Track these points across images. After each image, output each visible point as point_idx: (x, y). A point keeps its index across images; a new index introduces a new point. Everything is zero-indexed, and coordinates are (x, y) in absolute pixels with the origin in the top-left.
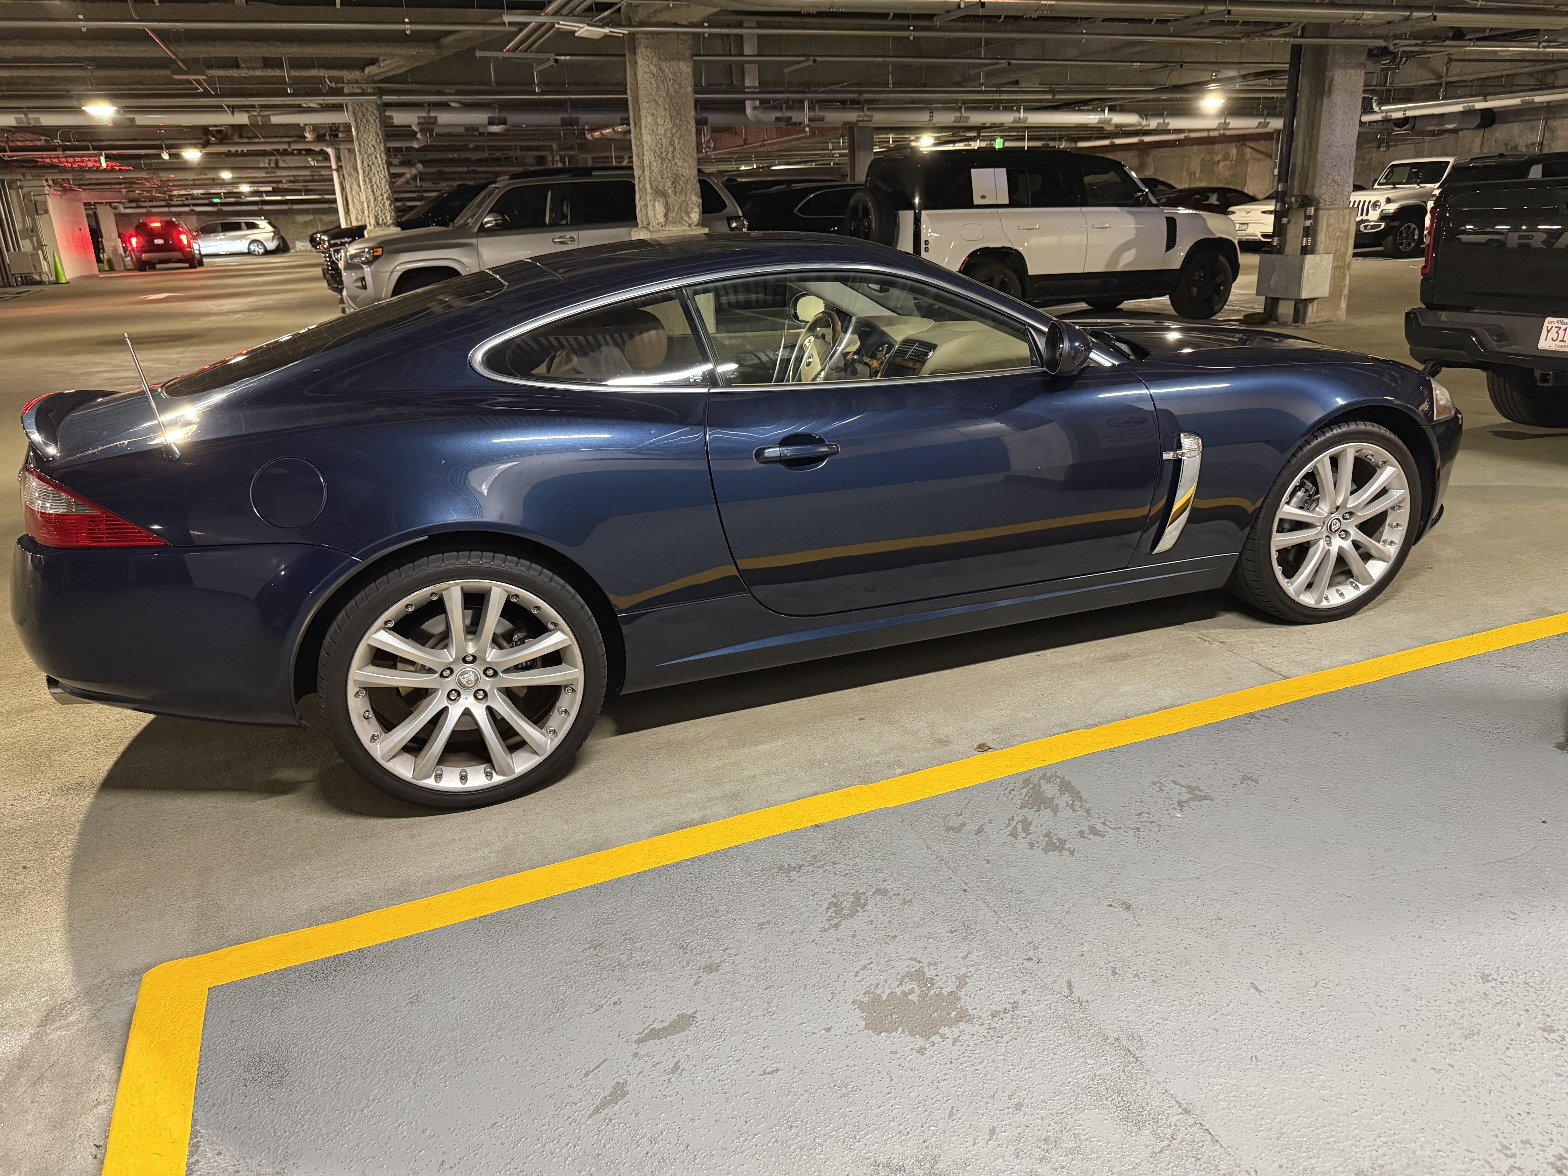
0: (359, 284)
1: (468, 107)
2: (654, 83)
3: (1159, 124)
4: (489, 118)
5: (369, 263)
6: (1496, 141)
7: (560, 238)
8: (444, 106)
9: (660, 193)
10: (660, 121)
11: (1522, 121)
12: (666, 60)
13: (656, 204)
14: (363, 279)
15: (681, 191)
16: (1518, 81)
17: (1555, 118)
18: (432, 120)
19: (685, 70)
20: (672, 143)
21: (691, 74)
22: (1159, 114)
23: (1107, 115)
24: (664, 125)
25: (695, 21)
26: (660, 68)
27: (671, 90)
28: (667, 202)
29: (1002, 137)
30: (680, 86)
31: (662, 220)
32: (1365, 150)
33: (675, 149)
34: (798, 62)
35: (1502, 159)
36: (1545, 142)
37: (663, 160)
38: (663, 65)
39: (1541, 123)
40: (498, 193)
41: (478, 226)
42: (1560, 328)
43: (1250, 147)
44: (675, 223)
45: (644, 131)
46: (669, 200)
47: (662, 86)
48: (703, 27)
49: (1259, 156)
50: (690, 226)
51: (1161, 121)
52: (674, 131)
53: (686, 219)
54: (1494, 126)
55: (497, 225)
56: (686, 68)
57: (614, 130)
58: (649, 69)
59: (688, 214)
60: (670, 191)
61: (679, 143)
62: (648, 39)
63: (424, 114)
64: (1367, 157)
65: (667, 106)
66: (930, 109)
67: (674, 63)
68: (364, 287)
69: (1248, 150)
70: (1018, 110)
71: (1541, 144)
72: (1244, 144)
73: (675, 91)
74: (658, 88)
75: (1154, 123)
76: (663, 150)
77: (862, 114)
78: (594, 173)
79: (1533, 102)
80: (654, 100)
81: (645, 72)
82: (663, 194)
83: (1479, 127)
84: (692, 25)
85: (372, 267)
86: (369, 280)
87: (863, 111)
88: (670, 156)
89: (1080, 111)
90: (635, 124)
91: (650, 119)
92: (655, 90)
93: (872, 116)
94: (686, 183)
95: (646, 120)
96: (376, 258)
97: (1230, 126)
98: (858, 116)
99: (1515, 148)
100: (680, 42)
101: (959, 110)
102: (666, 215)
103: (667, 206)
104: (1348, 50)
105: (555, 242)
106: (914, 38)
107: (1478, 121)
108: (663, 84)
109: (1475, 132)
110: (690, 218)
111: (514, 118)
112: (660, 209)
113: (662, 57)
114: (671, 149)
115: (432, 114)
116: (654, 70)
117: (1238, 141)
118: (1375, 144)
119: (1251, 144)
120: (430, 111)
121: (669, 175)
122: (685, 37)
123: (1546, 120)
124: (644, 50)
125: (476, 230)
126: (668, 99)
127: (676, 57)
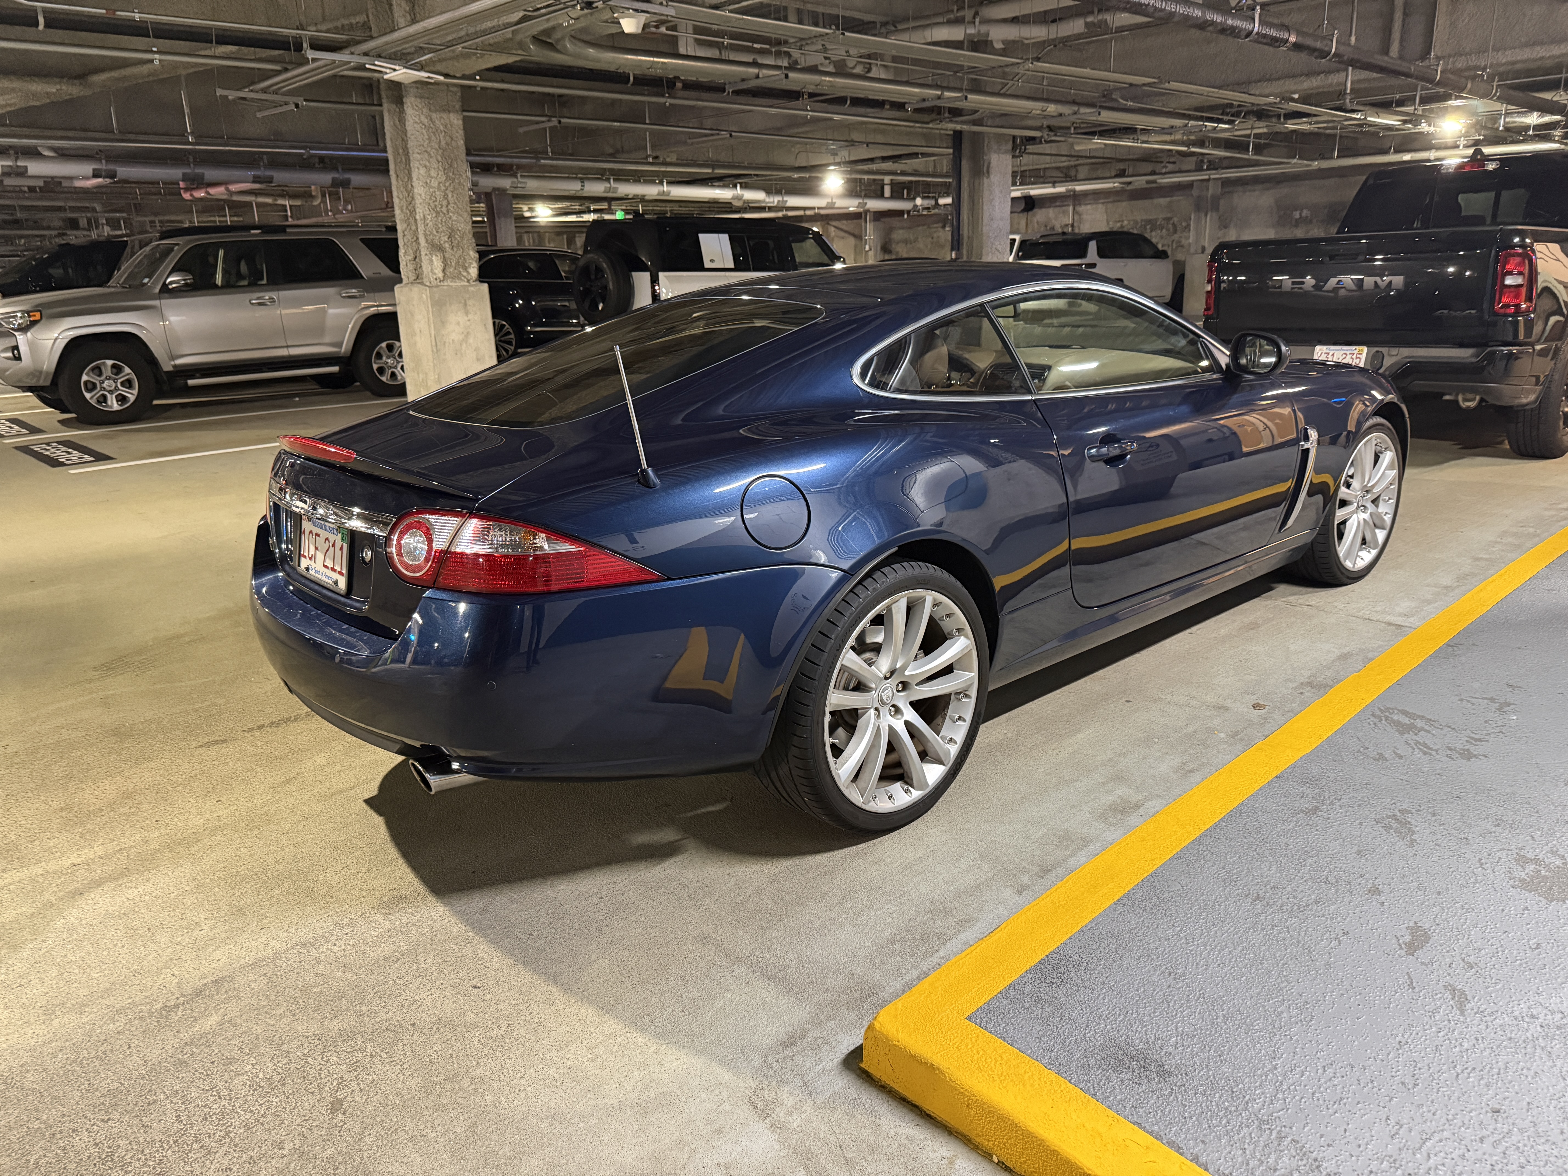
0: (10, 354)
1: (64, 155)
2: (425, 134)
3: (779, 201)
4: (94, 170)
5: (23, 329)
6: (1038, 222)
7: (258, 299)
8: (33, 153)
9: (436, 247)
10: (433, 173)
11: (1056, 206)
12: (436, 111)
13: (434, 258)
14: (16, 348)
15: (458, 246)
16: (1048, 173)
17: (1080, 205)
18: (20, 170)
19: (455, 122)
20: (446, 197)
21: (462, 127)
22: (778, 192)
23: (739, 191)
24: (437, 176)
25: (467, 73)
26: (431, 119)
27: (443, 143)
28: (444, 257)
29: (622, 210)
30: (452, 139)
31: (440, 275)
32: (933, 230)
33: (449, 203)
34: (537, 123)
35: (1065, 237)
36: (1075, 224)
37: (438, 213)
38: (434, 115)
39: (1071, 208)
40: (179, 250)
41: (159, 287)
42: (1328, 354)
43: (835, 227)
44: (453, 278)
45: (415, 182)
46: (447, 255)
47: (433, 138)
48: (475, 79)
49: (842, 234)
50: (468, 281)
51: (780, 199)
52: (447, 184)
53: (465, 274)
54: (1035, 210)
55: (186, 285)
56: (456, 120)
57: (227, 189)
58: (419, 119)
59: (466, 269)
60: (447, 245)
61: (453, 196)
62: (417, 88)
63: (9, 163)
64: (935, 235)
65: (440, 158)
66: (581, 179)
67: (444, 115)
68: (18, 358)
69: (832, 229)
70: (661, 183)
71: (1072, 226)
72: (828, 224)
73: (447, 143)
74: (429, 139)
75: (774, 200)
76: (437, 203)
77: (515, 180)
78: (288, 230)
79: (1074, 191)
80: (426, 151)
81: (416, 122)
82: (440, 249)
83: (1024, 211)
84: (463, 77)
85: (29, 334)
86: (23, 349)
87: (516, 177)
88: (444, 210)
89: (713, 186)
90: (397, 176)
91: (423, 171)
92: (427, 142)
93: (526, 183)
94: (462, 237)
95: (418, 173)
96: (34, 323)
97: (836, 205)
98: (513, 183)
99: (1053, 228)
100: (450, 93)
101: (608, 180)
102: (444, 270)
103: (444, 260)
104: (1000, 138)
105: (252, 304)
106: (670, 104)
107: (1023, 206)
108: (435, 135)
109: (1021, 215)
110: (468, 273)
111: (124, 171)
112: (437, 263)
113: (432, 108)
114: (445, 203)
115: (20, 163)
116: (425, 121)
117: (823, 220)
118: (941, 225)
119: (834, 223)
120: (17, 159)
121: (444, 228)
122: (455, 89)
123: (1074, 206)
124: (413, 99)
125: (157, 290)
126: (440, 152)
127: (447, 109)
